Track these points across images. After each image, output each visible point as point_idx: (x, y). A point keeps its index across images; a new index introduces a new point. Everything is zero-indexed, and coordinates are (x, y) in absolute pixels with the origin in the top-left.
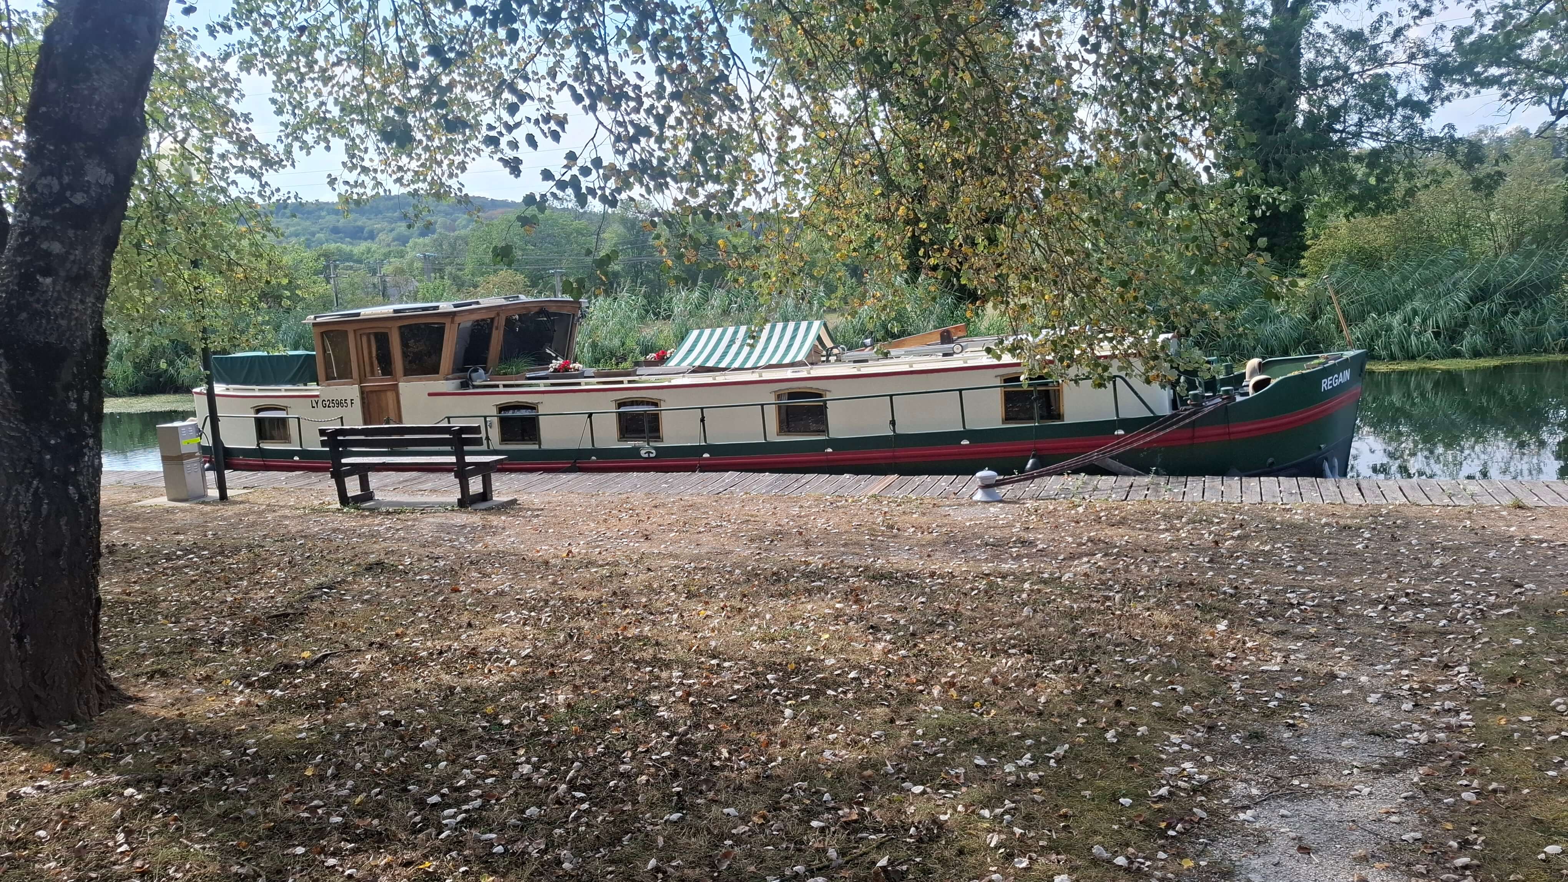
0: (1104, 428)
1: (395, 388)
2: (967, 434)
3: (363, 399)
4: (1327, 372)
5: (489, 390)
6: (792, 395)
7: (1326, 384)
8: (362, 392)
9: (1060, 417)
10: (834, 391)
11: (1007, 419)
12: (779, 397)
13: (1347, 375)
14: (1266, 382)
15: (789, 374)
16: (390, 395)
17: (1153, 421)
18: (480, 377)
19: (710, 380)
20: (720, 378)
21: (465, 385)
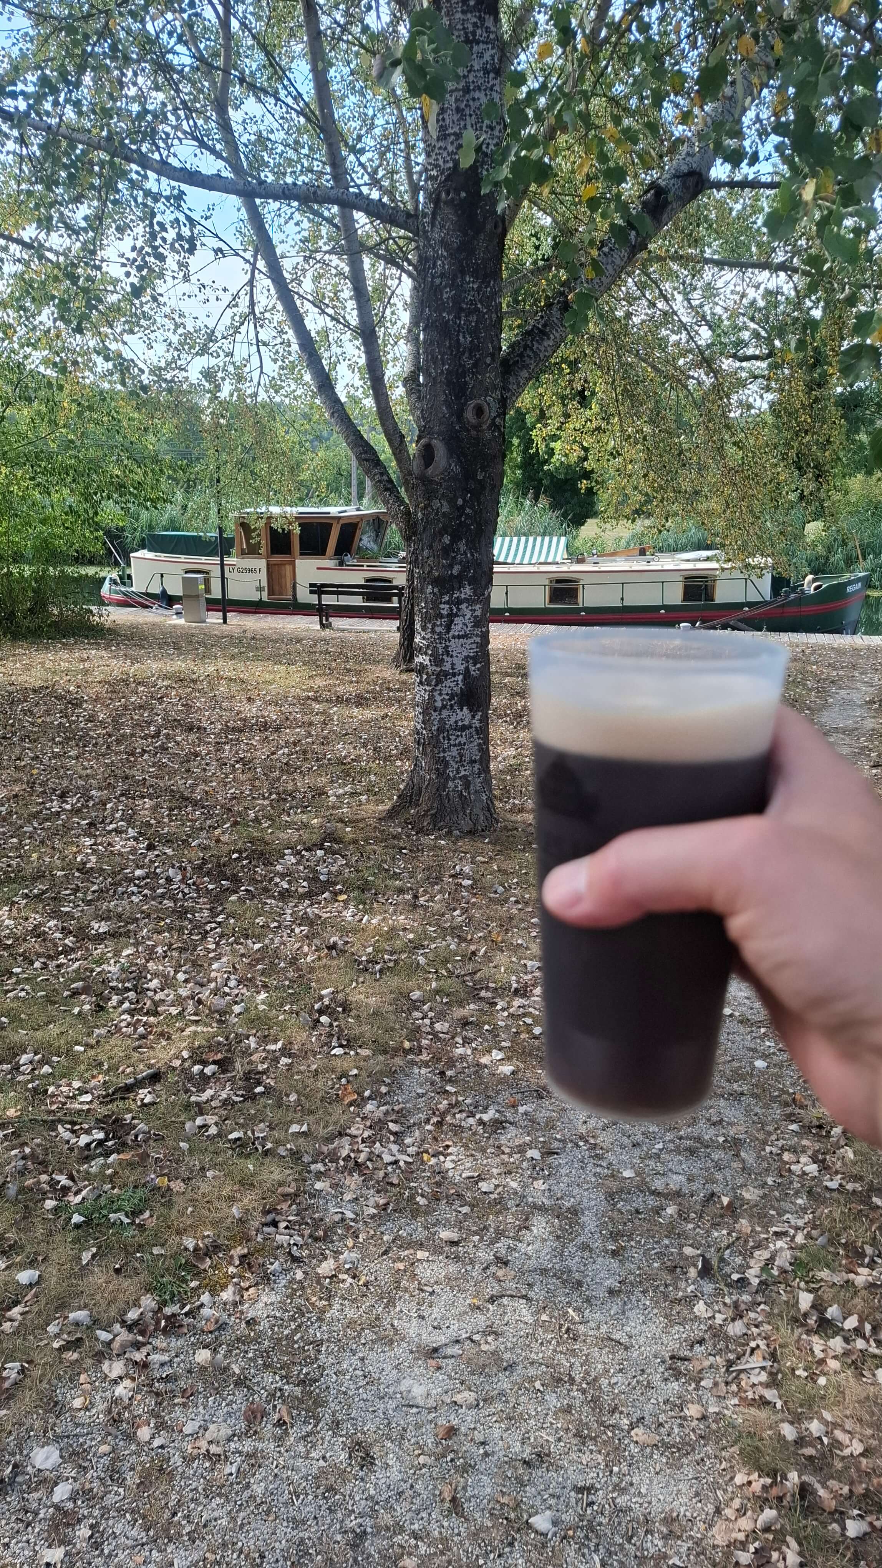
0: (739, 606)
1: (293, 563)
2: (664, 607)
3: (268, 568)
4: (850, 583)
5: (357, 568)
6: (558, 581)
7: (849, 589)
8: (268, 565)
9: (713, 600)
10: (585, 580)
11: (685, 599)
12: (551, 582)
13: (860, 585)
14: (820, 586)
15: (554, 568)
16: (288, 568)
17: (764, 603)
18: (349, 560)
19: (506, 570)
20: (513, 569)
21: (341, 563)
